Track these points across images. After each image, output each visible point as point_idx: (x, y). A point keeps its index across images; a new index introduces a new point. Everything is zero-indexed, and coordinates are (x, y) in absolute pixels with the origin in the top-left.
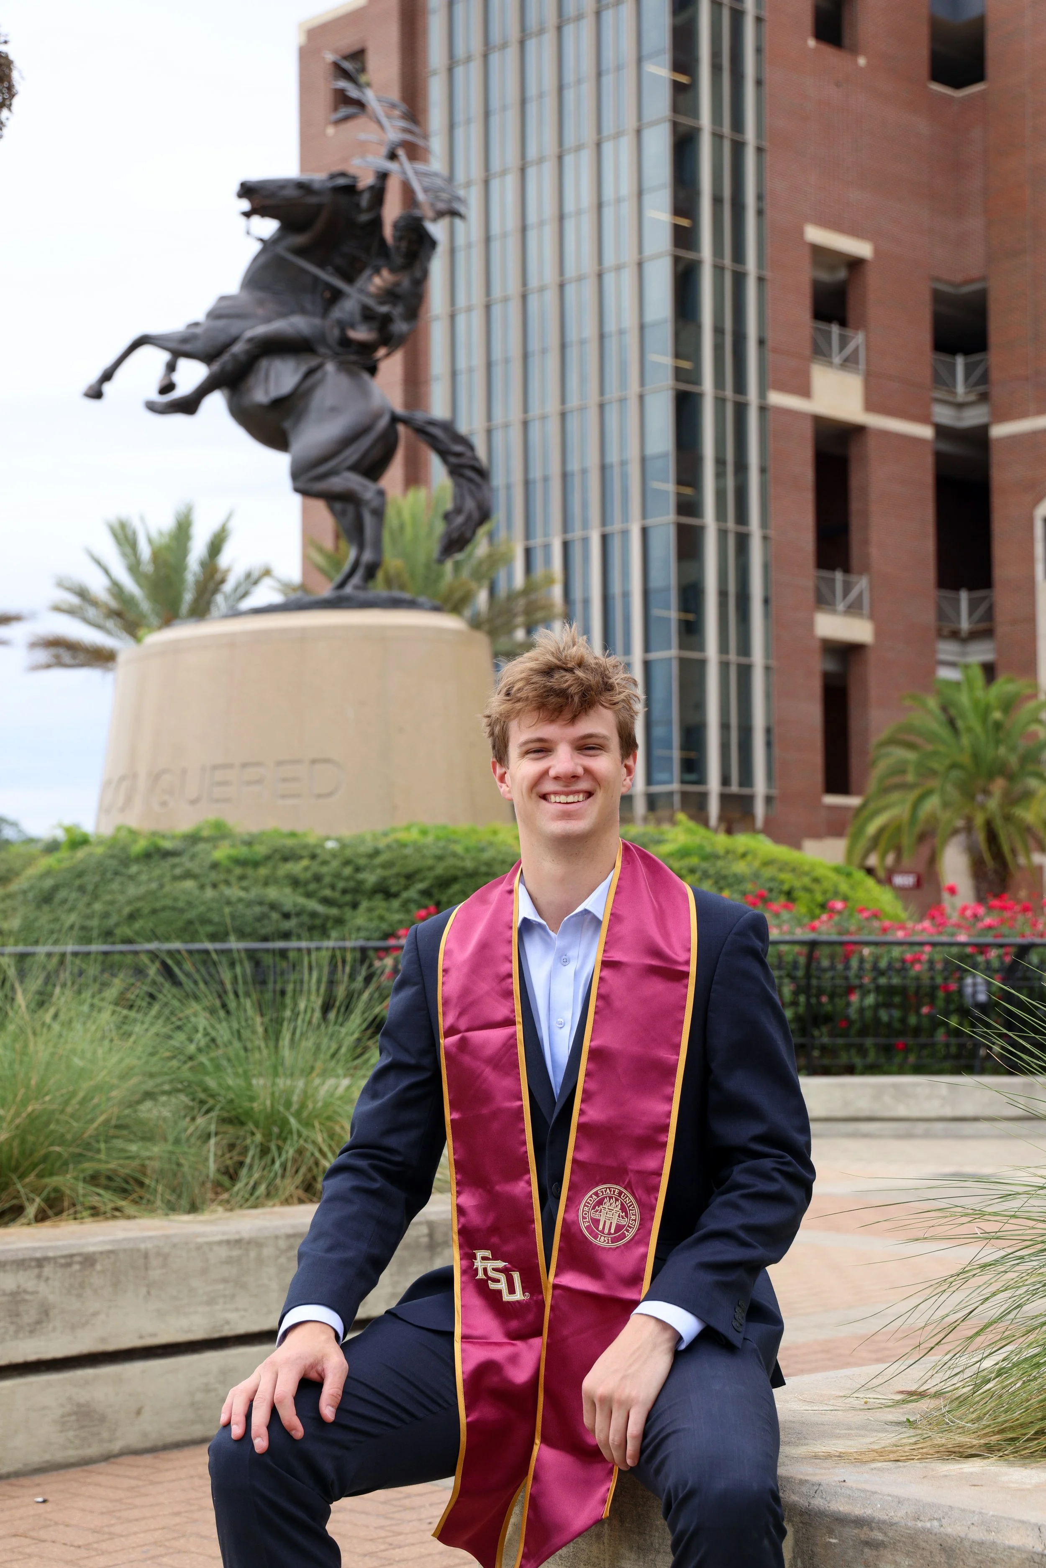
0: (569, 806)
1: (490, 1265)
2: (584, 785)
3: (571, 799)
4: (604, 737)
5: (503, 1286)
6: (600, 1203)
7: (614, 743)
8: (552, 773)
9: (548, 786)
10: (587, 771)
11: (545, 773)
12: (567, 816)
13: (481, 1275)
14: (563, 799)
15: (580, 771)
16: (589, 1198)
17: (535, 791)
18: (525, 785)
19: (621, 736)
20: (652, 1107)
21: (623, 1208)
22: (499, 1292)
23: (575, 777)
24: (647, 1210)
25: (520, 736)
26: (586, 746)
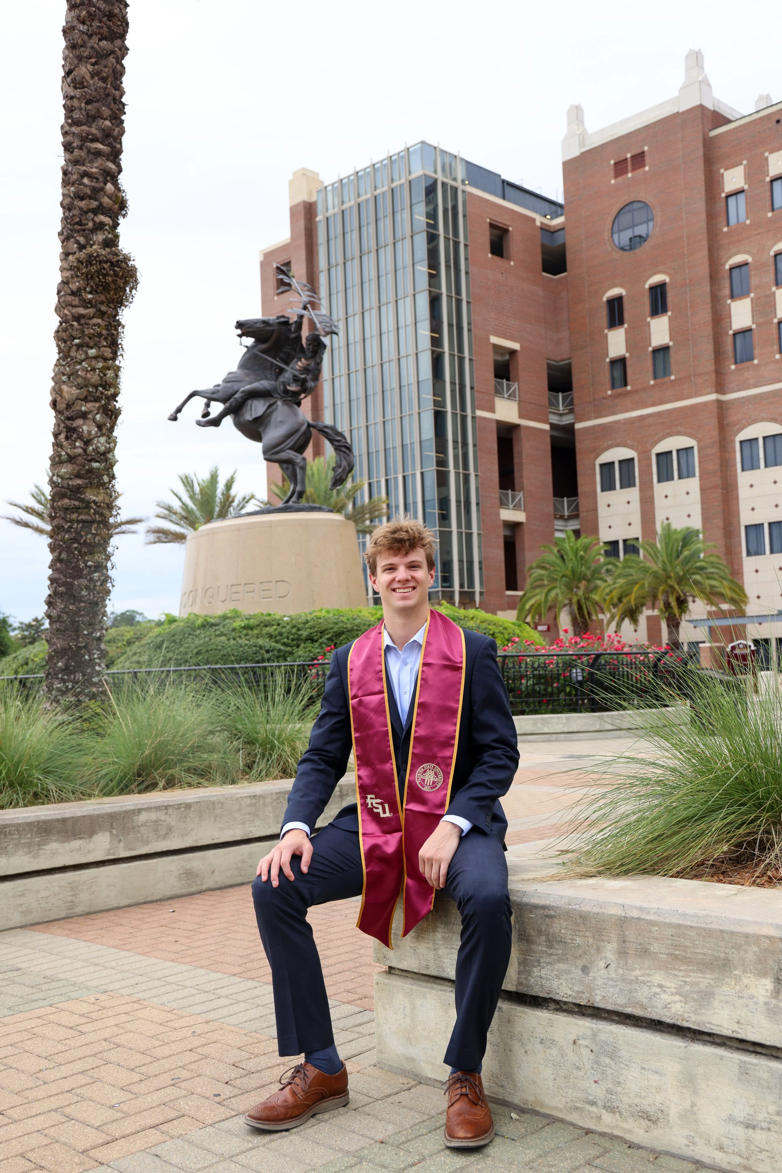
0: (405, 594)
1: (374, 801)
2: (412, 584)
3: (406, 590)
4: (420, 562)
5: (380, 810)
6: (425, 772)
7: (425, 564)
8: (397, 579)
9: (395, 585)
10: (413, 578)
11: (394, 579)
12: (404, 598)
13: (370, 806)
14: (402, 591)
15: (410, 578)
16: (420, 770)
17: (390, 587)
18: (385, 585)
19: (427, 561)
20: (447, 728)
21: (436, 774)
22: (379, 813)
23: (407, 581)
24: (446, 774)
25: (381, 563)
26: (412, 566)
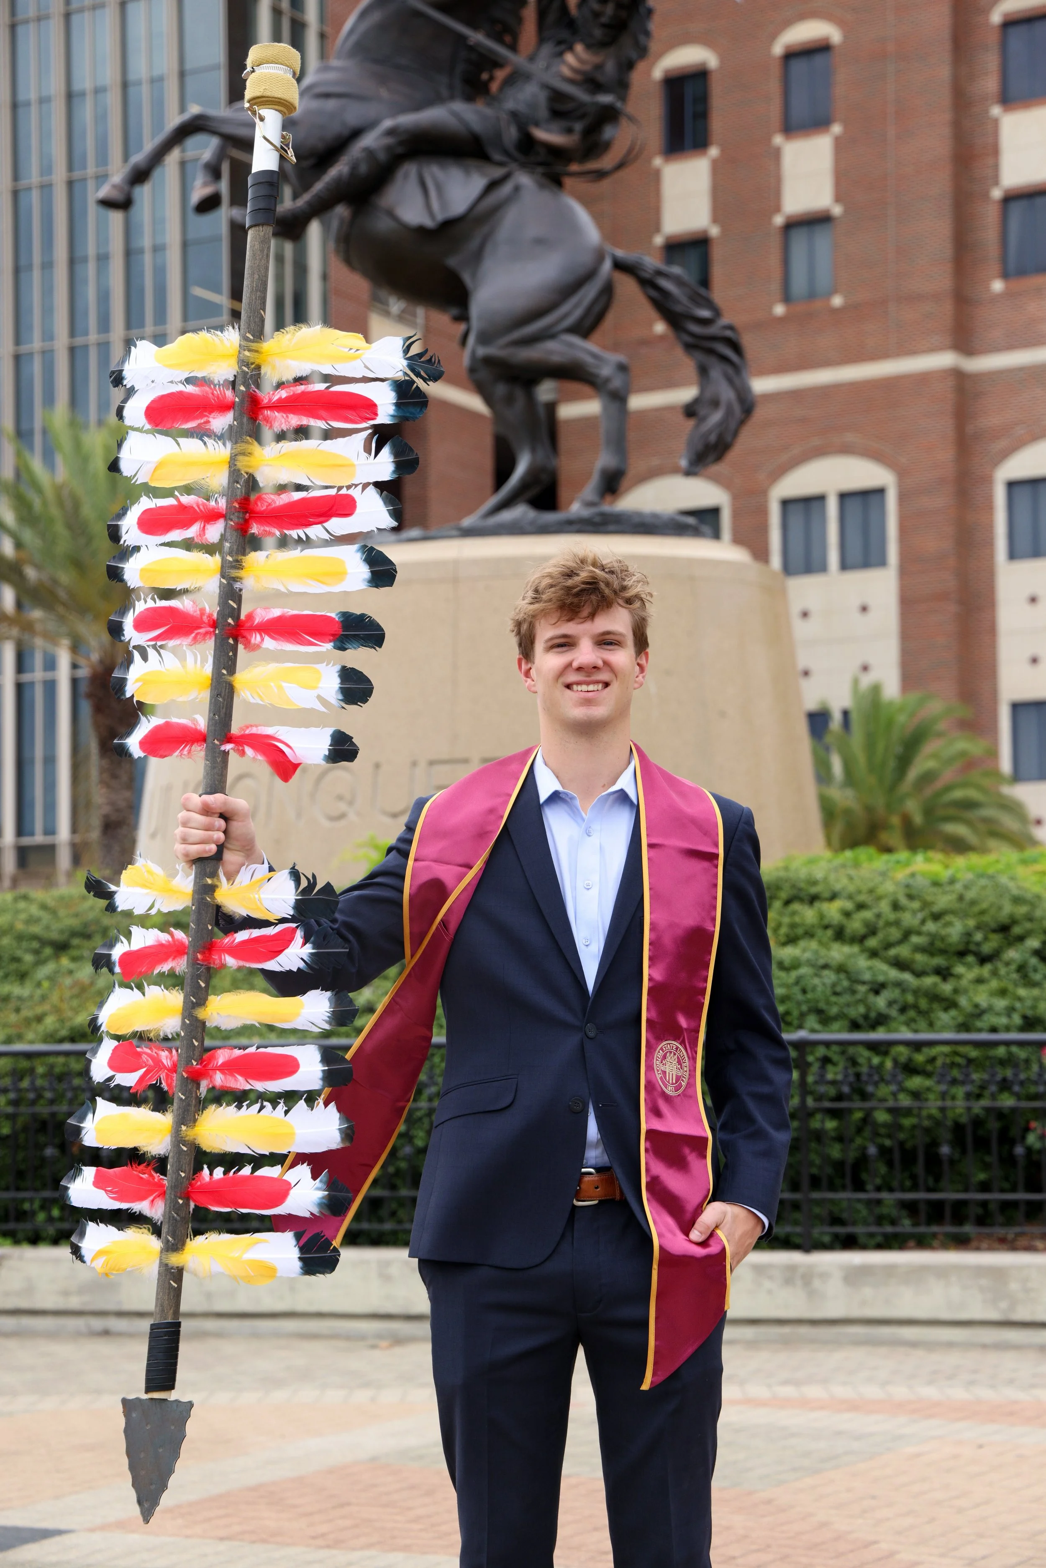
0: (590, 694)
2: (604, 676)
3: (591, 688)
4: (621, 634)
6: (665, 1057)
7: (629, 640)
8: (575, 664)
9: (572, 677)
10: (606, 663)
11: (570, 665)
12: (588, 702)
14: (584, 688)
15: (600, 663)
16: (658, 1053)
17: (561, 680)
18: (550, 675)
19: (635, 634)
21: (679, 1060)
23: (595, 669)
25: (545, 633)
26: (605, 641)
